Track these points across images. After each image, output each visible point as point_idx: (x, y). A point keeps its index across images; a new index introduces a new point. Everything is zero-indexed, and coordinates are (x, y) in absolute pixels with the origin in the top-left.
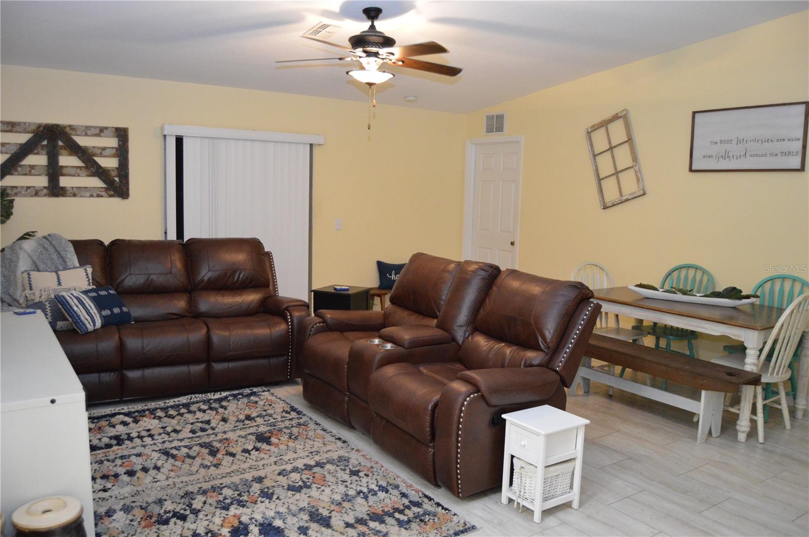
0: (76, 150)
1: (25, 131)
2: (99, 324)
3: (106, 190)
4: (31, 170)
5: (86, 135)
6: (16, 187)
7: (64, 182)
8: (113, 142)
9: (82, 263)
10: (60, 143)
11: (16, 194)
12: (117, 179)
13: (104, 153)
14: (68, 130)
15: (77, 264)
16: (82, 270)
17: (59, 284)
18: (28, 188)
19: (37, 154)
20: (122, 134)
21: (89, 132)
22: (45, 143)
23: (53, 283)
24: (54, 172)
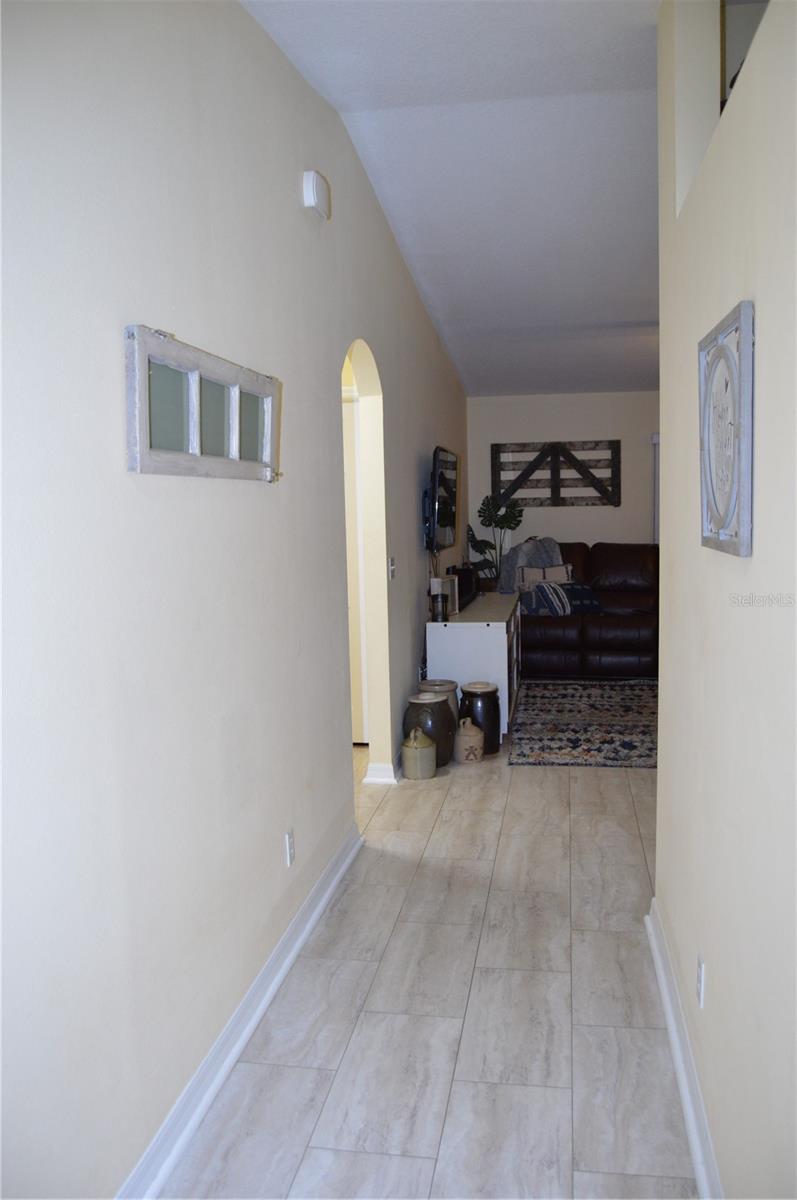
0: (574, 463)
1: (534, 451)
2: (568, 611)
3: (600, 499)
4: (538, 484)
5: (583, 449)
6: (525, 499)
7: (565, 493)
8: (606, 454)
9: (565, 562)
10: (562, 459)
11: (525, 505)
12: (610, 489)
13: (600, 465)
14: (568, 446)
15: (561, 563)
16: (563, 568)
17: (544, 578)
18: (535, 499)
19: (543, 469)
20: (615, 446)
21: (586, 447)
22: (549, 459)
23: (539, 578)
24: (556, 484)
